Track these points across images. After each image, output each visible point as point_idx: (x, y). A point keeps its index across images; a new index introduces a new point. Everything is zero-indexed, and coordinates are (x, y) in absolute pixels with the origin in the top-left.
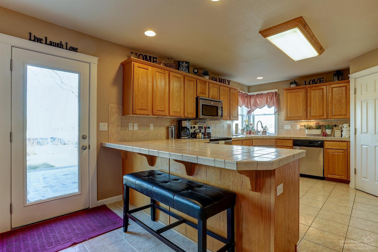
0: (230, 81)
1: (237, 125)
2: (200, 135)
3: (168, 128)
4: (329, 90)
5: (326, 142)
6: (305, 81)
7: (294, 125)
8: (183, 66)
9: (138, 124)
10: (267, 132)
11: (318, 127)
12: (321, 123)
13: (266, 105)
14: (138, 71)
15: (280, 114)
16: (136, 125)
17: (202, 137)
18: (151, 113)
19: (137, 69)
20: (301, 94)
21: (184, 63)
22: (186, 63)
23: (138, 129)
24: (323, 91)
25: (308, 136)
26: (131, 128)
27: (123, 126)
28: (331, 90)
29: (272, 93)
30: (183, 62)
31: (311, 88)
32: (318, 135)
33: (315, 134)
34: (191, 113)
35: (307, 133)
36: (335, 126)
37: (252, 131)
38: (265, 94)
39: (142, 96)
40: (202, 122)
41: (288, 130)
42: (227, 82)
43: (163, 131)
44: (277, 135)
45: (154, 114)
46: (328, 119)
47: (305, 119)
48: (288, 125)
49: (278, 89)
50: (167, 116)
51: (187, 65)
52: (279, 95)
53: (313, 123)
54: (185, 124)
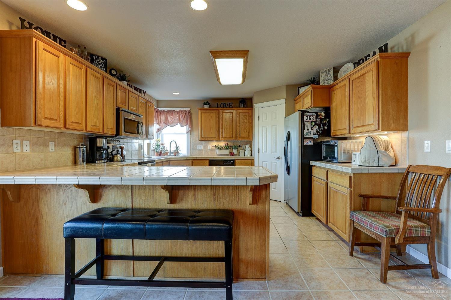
0: (145, 92)
1: (149, 145)
2: (119, 158)
3: (75, 149)
4: (237, 114)
5: (237, 161)
6: (217, 104)
7: (206, 145)
8: (98, 62)
9: (30, 142)
10: (180, 153)
11: (227, 148)
12: (229, 144)
13: (178, 124)
14: (44, 56)
15: (192, 133)
16: (27, 143)
17: (121, 160)
18: (62, 126)
19: (42, 52)
20: (214, 115)
21: (100, 58)
22: (103, 59)
23: (30, 150)
24: (232, 115)
25: (218, 156)
26: (17, 149)
27: (3, 144)
28: (238, 115)
29: (185, 111)
30: (98, 57)
31: (223, 111)
32: (226, 155)
33: (224, 154)
34: (110, 129)
35: (217, 153)
36: (240, 146)
37: (163, 152)
38: (177, 111)
39: (51, 98)
40: (115, 140)
41: (200, 150)
42: (142, 92)
43: (68, 153)
44: (189, 156)
45: (67, 126)
46: (236, 140)
47: (218, 139)
48: (200, 145)
49: (190, 108)
50: (83, 131)
51: (104, 62)
52: (191, 114)
53: (222, 144)
54: (102, 143)
